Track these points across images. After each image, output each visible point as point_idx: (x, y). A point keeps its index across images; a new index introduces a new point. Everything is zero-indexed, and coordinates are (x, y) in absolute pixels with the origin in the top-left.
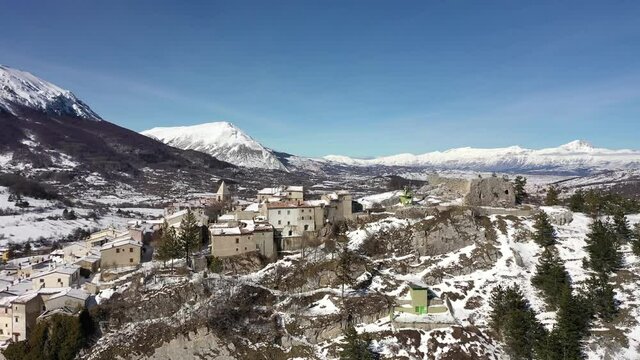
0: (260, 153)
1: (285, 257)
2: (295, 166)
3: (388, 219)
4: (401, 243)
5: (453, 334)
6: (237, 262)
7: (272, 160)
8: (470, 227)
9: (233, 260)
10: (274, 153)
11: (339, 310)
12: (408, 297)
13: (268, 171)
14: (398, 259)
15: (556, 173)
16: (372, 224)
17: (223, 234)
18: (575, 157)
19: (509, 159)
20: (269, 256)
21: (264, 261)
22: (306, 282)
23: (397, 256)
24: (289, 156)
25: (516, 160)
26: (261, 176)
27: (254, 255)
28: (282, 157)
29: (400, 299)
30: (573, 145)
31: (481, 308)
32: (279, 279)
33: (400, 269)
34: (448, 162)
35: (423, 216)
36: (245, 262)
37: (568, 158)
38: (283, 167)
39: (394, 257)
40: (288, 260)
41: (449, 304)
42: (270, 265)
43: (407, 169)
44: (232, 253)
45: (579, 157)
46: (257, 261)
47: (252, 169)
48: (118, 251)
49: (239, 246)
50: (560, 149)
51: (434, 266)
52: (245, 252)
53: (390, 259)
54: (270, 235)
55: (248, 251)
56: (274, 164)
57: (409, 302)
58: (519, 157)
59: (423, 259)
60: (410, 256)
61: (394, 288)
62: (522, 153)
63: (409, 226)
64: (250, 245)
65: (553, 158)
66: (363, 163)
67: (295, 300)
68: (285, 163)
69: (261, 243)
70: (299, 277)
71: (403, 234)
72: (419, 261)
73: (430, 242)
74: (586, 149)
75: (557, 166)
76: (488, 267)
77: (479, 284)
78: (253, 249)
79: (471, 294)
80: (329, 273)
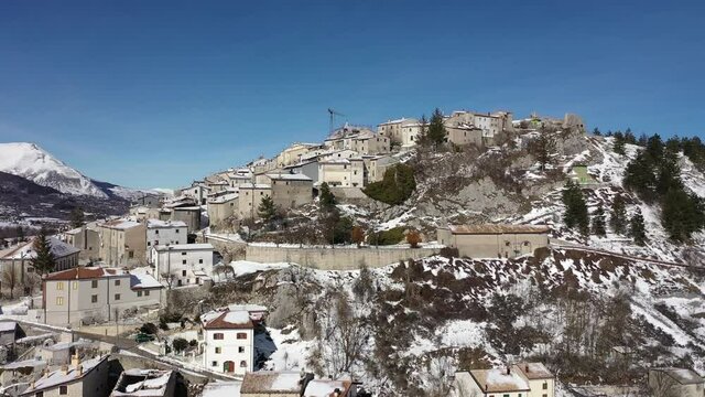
4: (549, 146)
7: (96, 189)
11: (543, 177)
14: (552, 155)
23: (550, 154)
24: (113, 186)
28: (104, 187)
31: (612, 181)
35: (555, 131)
42: (484, 153)
51: (572, 161)
59: (564, 156)
60: (557, 154)
72: (563, 158)
73: (566, 146)
76: (601, 162)
77: (602, 171)
78: (472, 141)
79: (601, 175)
80: (522, 159)
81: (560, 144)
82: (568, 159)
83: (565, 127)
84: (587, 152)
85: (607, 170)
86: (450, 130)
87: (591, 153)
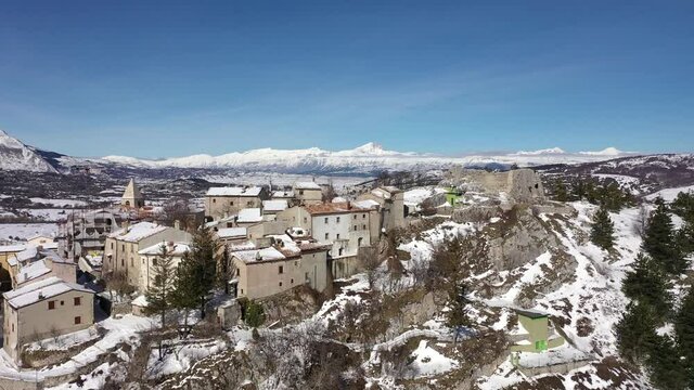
0: (18, 152)
1: (345, 289)
2: (67, 168)
3: (445, 224)
4: (474, 256)
5: (597, 374)
6: (284, 305)
7: (37, 161)
8: (538, 229)
9: (277, 301)
10: (38, 152)
11: (456, 362)
12: (521, 330)
13: (36, 175)
14: (479, 277)
15: (353, 175)
16: (429, 232)
17: (260, 261)
18: (369, 160)
19: (309, 161)
20: (321, 290)
21: (319, 299)
22: (388, 325)
23: (475, 274)
24: (59, 156)
25: (316, 162)
26: (27, 180)
27: (305, 292)
28: (50, 157)
29: (511, 333)
30: (368, 147)
31: (595, 333)
32: (352, 325)
33: (484, 292)
34: (248, 164)
35: (487, 219)
36: (294, 303)
37: (363, 160)
38: (53, 170)
39: (473, 276)
40: (351, 293)
41: (563, 333)
42: (327, 306)
43: (207, 171)
44: (274, 291)
45: (374, 160)
46: (309, 299)
47: (12, 172)
48: (52, 305)
49: (284, 278)
50: (356, 151)
51: (518, 283)
52: (290, 286)
53: (468, 279)
54: (321, 256)
55: (295, 284)
56: (40, 166)
57: (524, 337)
58: (318, 158)
59: (504, 274)
60: (490, 272)
61: (496, 318)
62: (322, 155)
63: (479, 233)
64: (296, 274)
65: (350, 160)
66: (153, 165)
67: (384, 354)
68: (56, 165)
69: (311, 270)
70: (377, 317)
71: (474, 243)
72: (501, 280)
73: (507, 253)
74: (379, 151)
75: (354, 168)
76: (571, 279)
77: (575, 302)
78: (301, 281)
79: (575, 316)
80: (413, 308)
81: (495, 250)
82: (511, 280)
83: (506, 207)
84: (545, 258)
85: (584, 299)
86: (243, 269)
87: (554, 260)
